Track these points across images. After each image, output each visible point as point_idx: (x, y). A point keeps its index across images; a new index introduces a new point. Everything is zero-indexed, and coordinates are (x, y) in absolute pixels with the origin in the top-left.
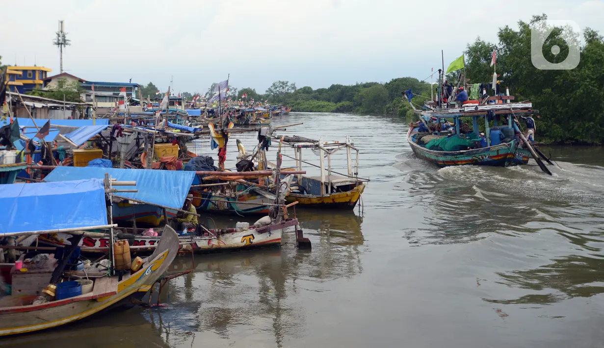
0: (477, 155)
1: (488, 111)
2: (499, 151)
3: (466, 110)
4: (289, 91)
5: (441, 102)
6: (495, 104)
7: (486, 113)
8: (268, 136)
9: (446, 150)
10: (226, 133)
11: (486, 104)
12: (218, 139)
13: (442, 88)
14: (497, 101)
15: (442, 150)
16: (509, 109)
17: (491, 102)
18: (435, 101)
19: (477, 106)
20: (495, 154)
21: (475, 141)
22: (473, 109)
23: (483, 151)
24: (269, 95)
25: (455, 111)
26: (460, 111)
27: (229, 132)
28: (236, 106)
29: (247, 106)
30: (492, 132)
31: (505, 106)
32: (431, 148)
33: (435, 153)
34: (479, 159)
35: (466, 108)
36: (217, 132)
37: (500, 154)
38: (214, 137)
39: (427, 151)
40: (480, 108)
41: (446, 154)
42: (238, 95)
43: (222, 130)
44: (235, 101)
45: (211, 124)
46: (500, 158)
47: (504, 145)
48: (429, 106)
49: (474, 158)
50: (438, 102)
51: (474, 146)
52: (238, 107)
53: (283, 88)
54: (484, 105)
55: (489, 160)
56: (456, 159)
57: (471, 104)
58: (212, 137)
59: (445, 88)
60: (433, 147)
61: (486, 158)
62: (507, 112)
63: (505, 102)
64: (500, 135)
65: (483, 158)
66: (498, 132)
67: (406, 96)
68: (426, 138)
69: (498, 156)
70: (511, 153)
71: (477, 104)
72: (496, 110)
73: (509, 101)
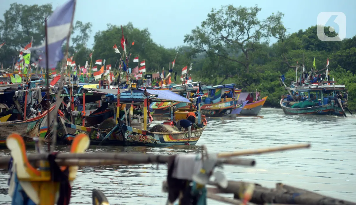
0: (316, 110)
1: (323, 88)
2: (327, 108)
3: (312, 87)
4: (262, 40)
5: (301, 83)
6: (327, 85)
7: (322, 89)
8: (197, 179)
9: (302, 107)
10: (63, 168)
11: (322, 84)
12: (38, 185)
13: (303, 75)
14: (328, 84)
15: (299, 107)
16: (333, 88)
17: (325, 84)
18: (298, 82)
19: (317, 86)
20: (324, 109)
21: (316, 103)
22: (315, 87)
23: (319, 108)
24: (198, 51)
25: (307, 88)
26: (310, 88)
27: (74, 164)
28: (87, 82)
29: (124, 85)
30: (325, 98)
31: (331, 86)
32: (294, 107)
33: (295, 109)
34: (317, 112)
35: (312, 86)
36: (32, 163)
37: (327, 109)
38: (25, 180)
39: (292, 109)
40: (319, 87)
41: (301, 110)
42: (95, 47)
43: (51, 158)
44: (83, 65)
45: (15, 136)
46: (327, 111)
47: (329, 105)
48: (294, 85)
49: (315, 111)
50: (299, 83)
51: (316, 105)
52: (94, 86)
53: (242, 29)
54: (321, 85)
55: (322, 112)
56: (307, 112)
57: (315, 85)
58: (18, 180)
59: (304, 75)
60: (296, 107)
61: (321, 111)
62: (332, 89)
63: (331, 84)
64: (328, 100)
65: (319, 111)
66: (327, 99)
67: (281, 79)
68: (292, 103)
69: (326, 110)
70: (332, 109)
71: (318, 85)
72: (327, 88)
73: (333, 84)
